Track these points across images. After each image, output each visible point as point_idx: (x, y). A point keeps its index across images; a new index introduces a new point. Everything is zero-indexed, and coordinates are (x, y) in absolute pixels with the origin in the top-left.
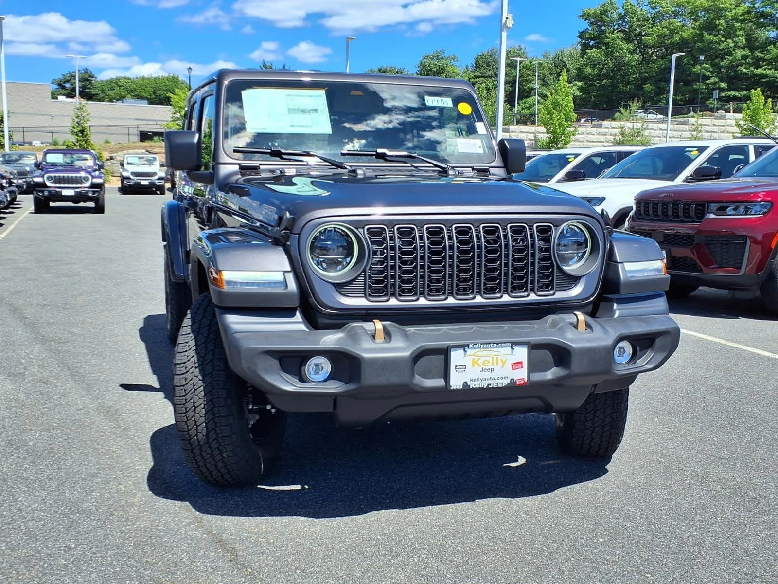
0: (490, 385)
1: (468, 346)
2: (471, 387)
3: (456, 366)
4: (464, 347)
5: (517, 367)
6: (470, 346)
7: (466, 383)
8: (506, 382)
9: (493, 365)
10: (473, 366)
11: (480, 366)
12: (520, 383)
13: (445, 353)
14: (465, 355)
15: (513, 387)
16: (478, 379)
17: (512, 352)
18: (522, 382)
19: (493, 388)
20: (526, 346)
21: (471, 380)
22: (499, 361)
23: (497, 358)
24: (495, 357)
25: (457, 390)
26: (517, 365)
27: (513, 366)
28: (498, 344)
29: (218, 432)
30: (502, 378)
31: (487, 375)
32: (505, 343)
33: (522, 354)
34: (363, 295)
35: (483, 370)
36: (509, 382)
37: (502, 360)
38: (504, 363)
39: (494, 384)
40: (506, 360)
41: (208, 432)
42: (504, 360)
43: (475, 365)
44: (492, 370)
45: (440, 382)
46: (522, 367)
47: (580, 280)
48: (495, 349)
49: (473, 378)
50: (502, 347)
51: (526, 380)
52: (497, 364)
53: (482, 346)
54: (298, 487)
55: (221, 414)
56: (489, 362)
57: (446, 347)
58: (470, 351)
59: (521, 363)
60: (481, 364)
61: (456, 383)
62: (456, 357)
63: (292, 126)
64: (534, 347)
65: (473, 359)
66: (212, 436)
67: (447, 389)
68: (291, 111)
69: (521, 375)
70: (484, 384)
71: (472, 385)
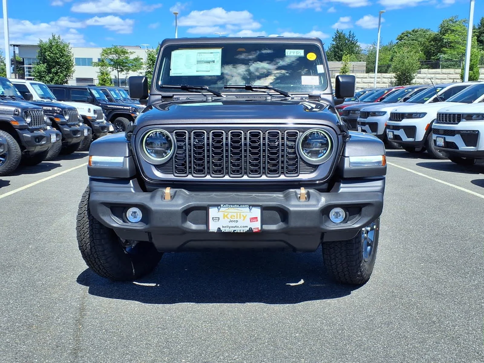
0: (236, 231)
1: (220, 205)
2: (223, 231)
3: (213, 218)
4: (218, 206)
5: (254, 221)
6: (222, 205)
7: (220, 228)
8: (246, 229)
9: (237, 218)
10: (224, 218)
11: (228, 218)
12: (256, 230)
13: (205, 209)
14: (219, 212)
15: (250, 233)
16: (228, 227)
17: (250, 211)
19: (237, 232)
20: (260, 208)
21: (223, 227)
22: (241, 216)
23: (240, 214)
24: (238, 214)
25: (213, 233)
26: (253, 219)
27: (251, 220)
28: (240, 205)
29: (96, 248)
30: (243, 227)
31: (234, 224)
32: (245, 205)
33: (257, 212)
34: (172, 172)
35: (231, 221)
36: (248, 229)
37: (243, 215)
38: (244, 218)
39: (238, 230)
40: (246, 215)
41: (91, 248)
42: (245, 216)
43: (225, 217)
44: (237, 221)
45: (202, 227)
46: (257, 221)
47: (318, 167)
48: (239, 209)
49: (224, 226)
50: (243, 207)
51: (260, 229)
52: (240, 218)
53: (229, 206)
54: (154, 285)
55: (97, 238)
56: (234, 216)
57: (206, 205)
58: (222, 209)
59: (257, 218)
60: (230, 218)
61: (213, 227)
62: (213, 212)
63: (197, 71)
64: (264, 209)
65: (224, 214)
66: (94, 250)
67: (206, 232)
68: (199, 62)
69: (256, 226)
70: (232, 230)
71: (223, 230)
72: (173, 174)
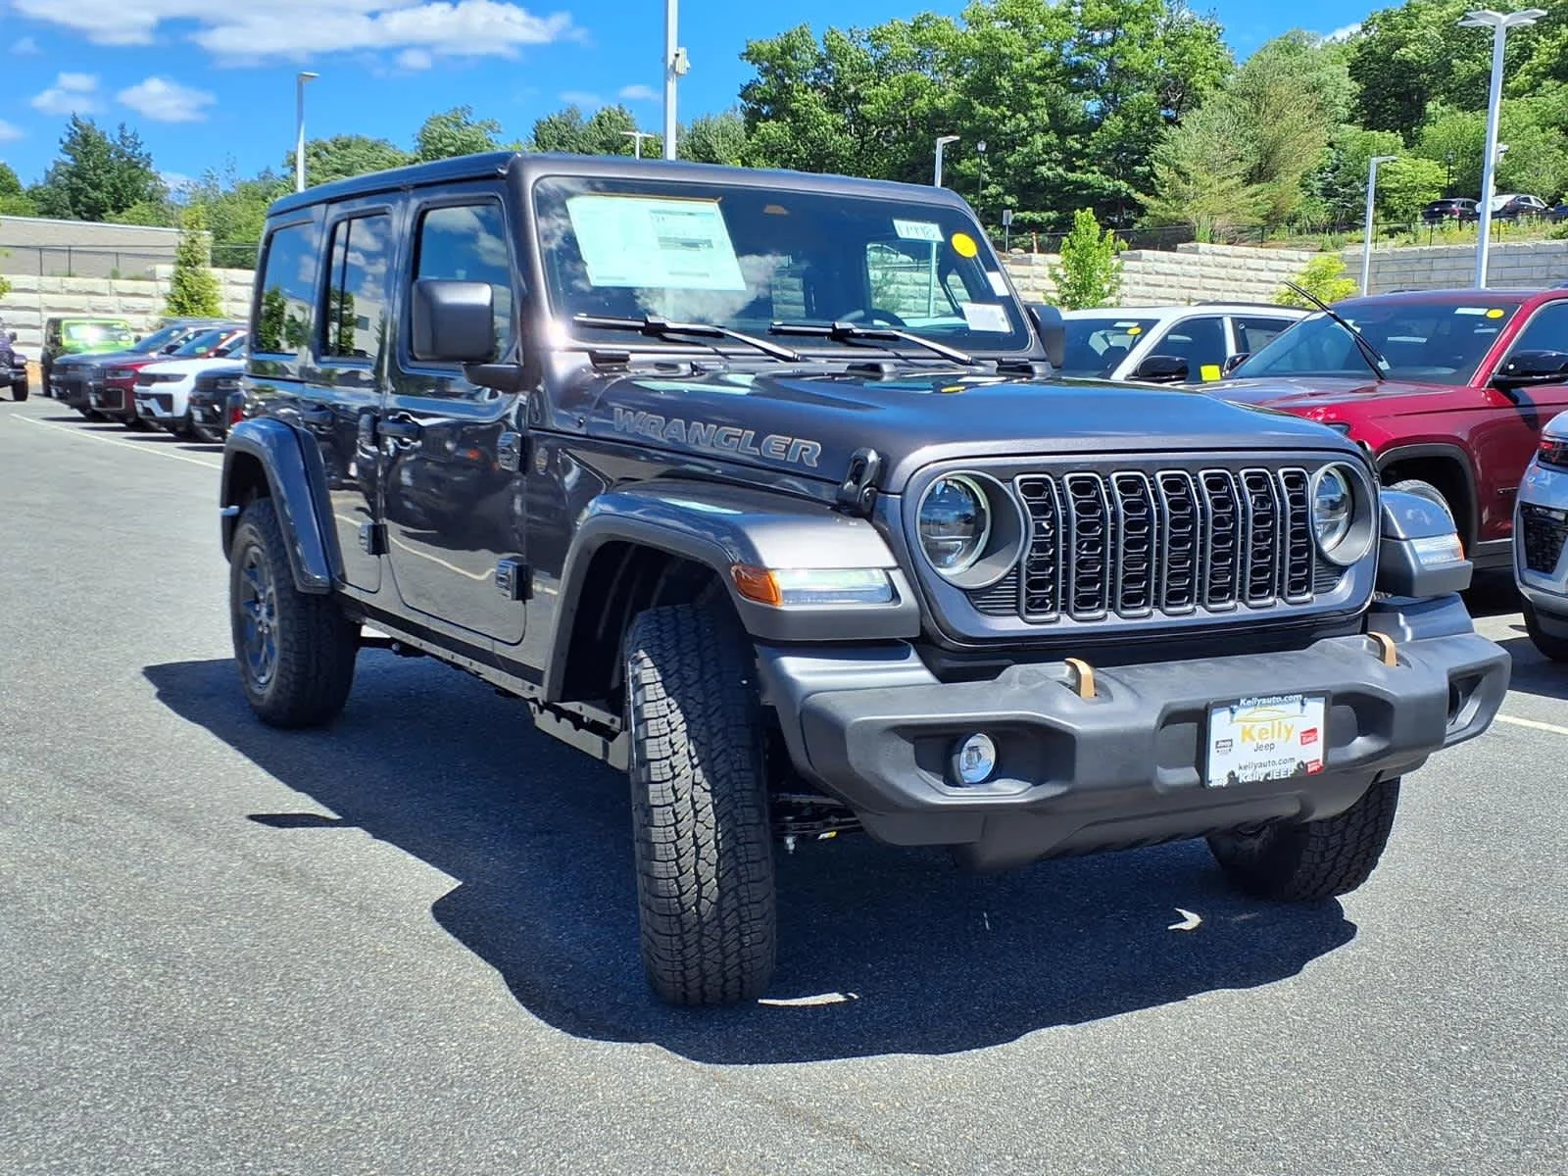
0: (1269, 775)
1: (1237, 702)
2: (1241, 781)
3: (1219, 742)
4: (1230, 704)
5: (1308, 739)
6: (1242, 702)
7: (1233, 773)
8: (1292, 767)
9: (1273, 737)
10: (1243, 740)
11: (1254, 739)
12: (1313, 768)
13: (1200, 718)
14: (1232, 721)
15: (1302, 777)
16: (1251, 766)
17: (1302, 711)
18: (1315, 768)
19: (1273, 780)
20: (1323, 699)
21: (1241, 768)
22: (1283, 728)
23: (1280, 723)
24: (1276, 722)
25: (1220, 788)
26: (1308, 735)
27: (1302, 738)
28: (1283, 696)
29: (742, 894)
30: (1286, 761)
31: (1263, 757)
32: (1293, 694)
33: (1316, 713)
34: (1014, 611)
35: (1259, 748)
36: (1297, 767)
37: (1286, 727)
38: (1289, 732)
39: (1275, 773)
40: (1293, 727)
41: (721, 898)
42: (1289, 727)
43: (1247, 738)
44: (1271, 747)
45: (1190, 775)
46: (1316, 739)
47: (1346, 571)
48: (1278, 707)
49: (1243, 764)
50: (1288, 702)
51: (1321, 763)
52: (1279, 736)
53: (1259, 701)
54: (837, 997)
55: (750, 858)
56: (1267, 732)
57: (1202, 706)
58: (1241, 713)
59: (1314, 731)
60: (1256, 737)
61: (1217, 776)
62: (1220, 724)
64: (1333, 700)
65: (1244, 727)
66: (730, 902)
67: (1202, 787)
68: (666, 242)
69: (1314, 753)
70: (1259, 775)
71: (1245, 776)
72: (1019, 615)
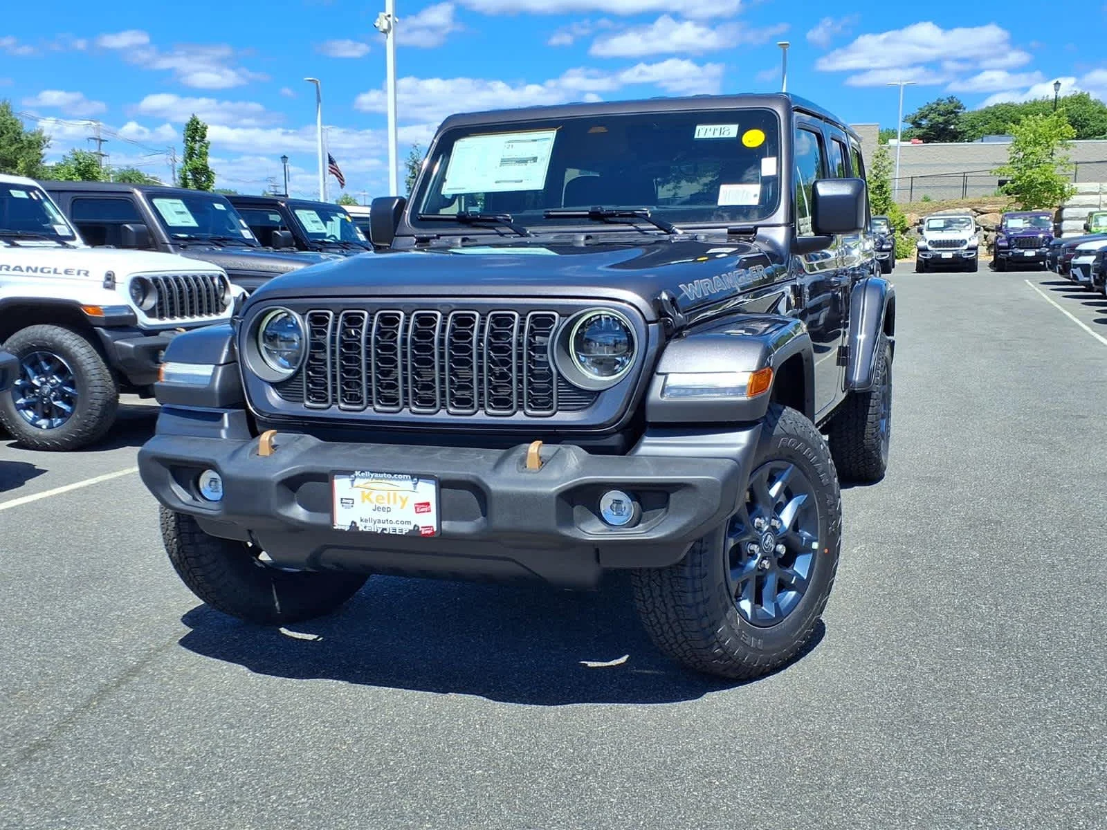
0: (385, 529)
1: (353, 473)
2: (360, 529)
3: (342, 499)
4: (348, 473)
5: (422, 510)
6: (357, 473)
7: (355, 523)
8: (406, 528)
9: (389, 502)
10: (363, 501)
11: (371, 502)
12: (426, 532)
13: (325, 478)
14: (352, 486)
15: (415, 536)
16: (370, 520)
17: (415, 488)
18: (429, 532)
19: (389, 534)
20: (434, 482)
21: (361, 520)
22: (398, 498)
24: (392, 493)
25: (342, 531)
26: (422, 507)
27: (416, 508)
28: (393, 474)
30: (402, 522)
31: (383, 516)
32: (402, 474)
33: (427, 492)
35: (377, 509)
36: (412, 528)
37: (401, 497)
38: (404, 502)
39: (390, 529)
40: (407, 498)
42: (404, 499)
43: (367, 501)
44: (389, 510)
45: (320, 518)
46: (429, 511)
47: (598, 396)
48: (392, 482)
49: (364, 518)
50: (398, 479)
51: (435, 530)
52: (395, 502)
53: (372, 475)
56: (383, 499)
58: (358, 482)
59: (428, 504)
60: (374, 500)
61: (343, 519)
62: (341, 486)
63: (496, 182)
64: (443, 485)
65: (363, 493)
67: (328, 530)
68: (504, 161)
69: (428, 521)
70: (377, 528)
71: (361, 527)
72: (303, 401)
